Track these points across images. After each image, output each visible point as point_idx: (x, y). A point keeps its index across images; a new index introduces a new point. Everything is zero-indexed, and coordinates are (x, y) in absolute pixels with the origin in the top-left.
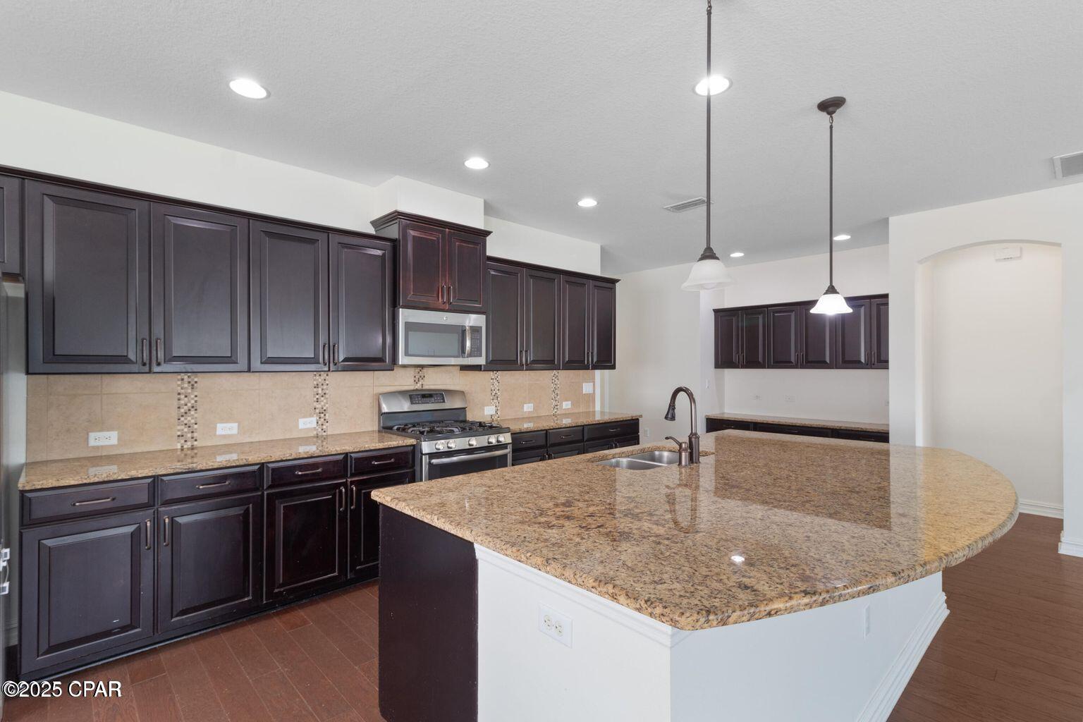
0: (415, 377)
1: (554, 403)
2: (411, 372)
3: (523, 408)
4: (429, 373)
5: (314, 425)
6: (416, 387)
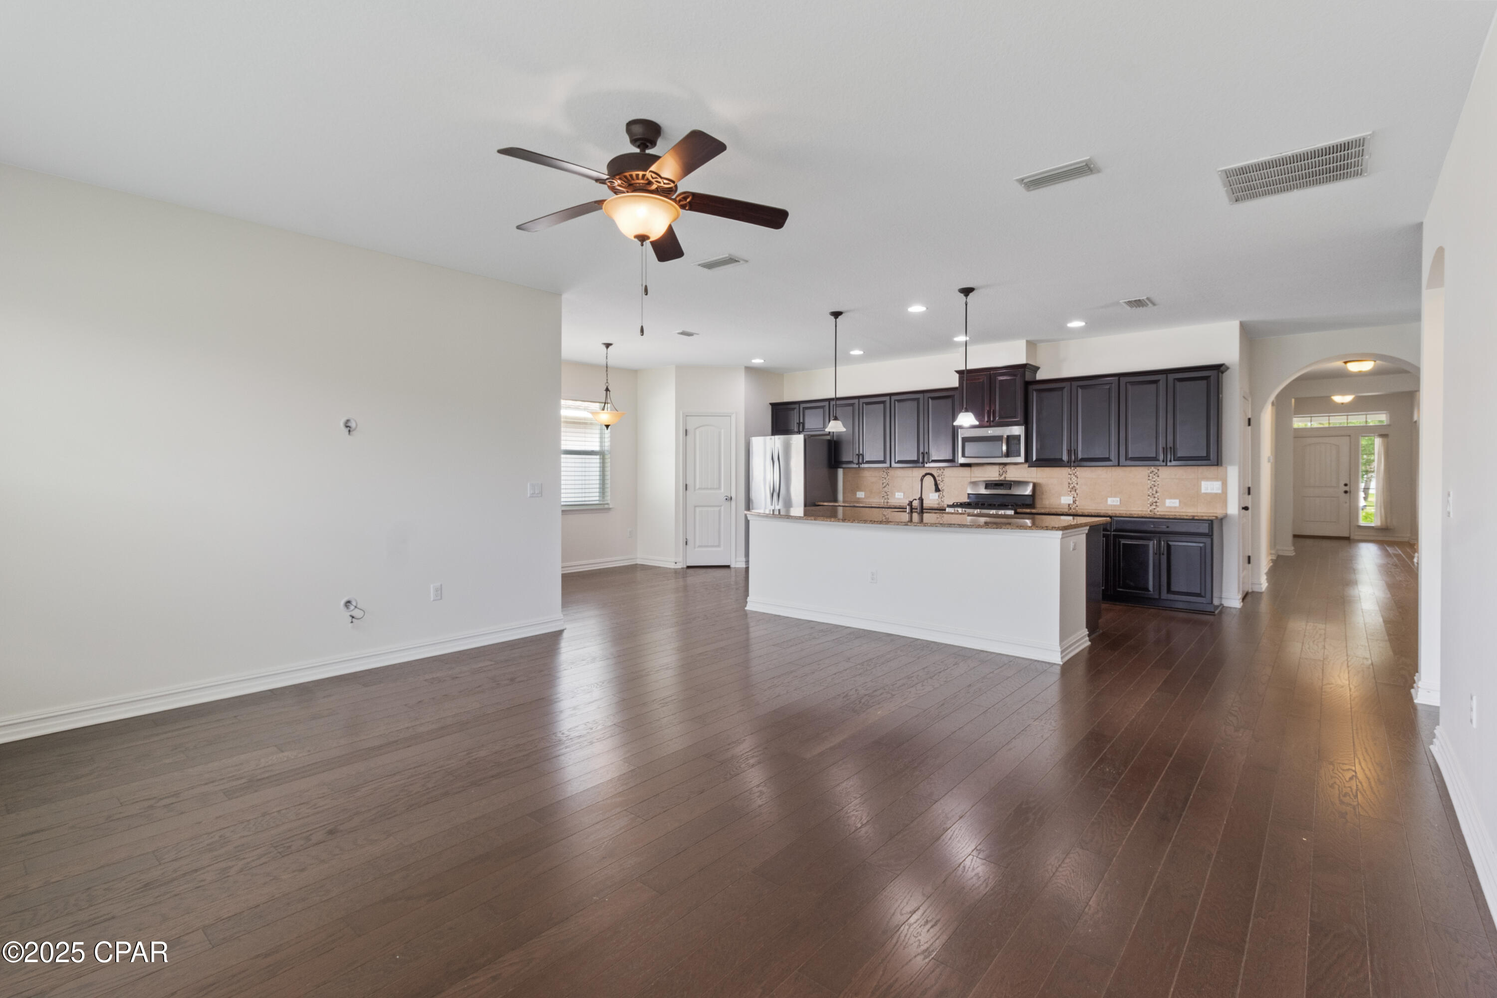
0: (1000, 471)
1: (1151, 500)
2: (997, 468)
3: (1107, 501)
4: (1010, 469)
5: (937, 497)
6: (1001, 479)
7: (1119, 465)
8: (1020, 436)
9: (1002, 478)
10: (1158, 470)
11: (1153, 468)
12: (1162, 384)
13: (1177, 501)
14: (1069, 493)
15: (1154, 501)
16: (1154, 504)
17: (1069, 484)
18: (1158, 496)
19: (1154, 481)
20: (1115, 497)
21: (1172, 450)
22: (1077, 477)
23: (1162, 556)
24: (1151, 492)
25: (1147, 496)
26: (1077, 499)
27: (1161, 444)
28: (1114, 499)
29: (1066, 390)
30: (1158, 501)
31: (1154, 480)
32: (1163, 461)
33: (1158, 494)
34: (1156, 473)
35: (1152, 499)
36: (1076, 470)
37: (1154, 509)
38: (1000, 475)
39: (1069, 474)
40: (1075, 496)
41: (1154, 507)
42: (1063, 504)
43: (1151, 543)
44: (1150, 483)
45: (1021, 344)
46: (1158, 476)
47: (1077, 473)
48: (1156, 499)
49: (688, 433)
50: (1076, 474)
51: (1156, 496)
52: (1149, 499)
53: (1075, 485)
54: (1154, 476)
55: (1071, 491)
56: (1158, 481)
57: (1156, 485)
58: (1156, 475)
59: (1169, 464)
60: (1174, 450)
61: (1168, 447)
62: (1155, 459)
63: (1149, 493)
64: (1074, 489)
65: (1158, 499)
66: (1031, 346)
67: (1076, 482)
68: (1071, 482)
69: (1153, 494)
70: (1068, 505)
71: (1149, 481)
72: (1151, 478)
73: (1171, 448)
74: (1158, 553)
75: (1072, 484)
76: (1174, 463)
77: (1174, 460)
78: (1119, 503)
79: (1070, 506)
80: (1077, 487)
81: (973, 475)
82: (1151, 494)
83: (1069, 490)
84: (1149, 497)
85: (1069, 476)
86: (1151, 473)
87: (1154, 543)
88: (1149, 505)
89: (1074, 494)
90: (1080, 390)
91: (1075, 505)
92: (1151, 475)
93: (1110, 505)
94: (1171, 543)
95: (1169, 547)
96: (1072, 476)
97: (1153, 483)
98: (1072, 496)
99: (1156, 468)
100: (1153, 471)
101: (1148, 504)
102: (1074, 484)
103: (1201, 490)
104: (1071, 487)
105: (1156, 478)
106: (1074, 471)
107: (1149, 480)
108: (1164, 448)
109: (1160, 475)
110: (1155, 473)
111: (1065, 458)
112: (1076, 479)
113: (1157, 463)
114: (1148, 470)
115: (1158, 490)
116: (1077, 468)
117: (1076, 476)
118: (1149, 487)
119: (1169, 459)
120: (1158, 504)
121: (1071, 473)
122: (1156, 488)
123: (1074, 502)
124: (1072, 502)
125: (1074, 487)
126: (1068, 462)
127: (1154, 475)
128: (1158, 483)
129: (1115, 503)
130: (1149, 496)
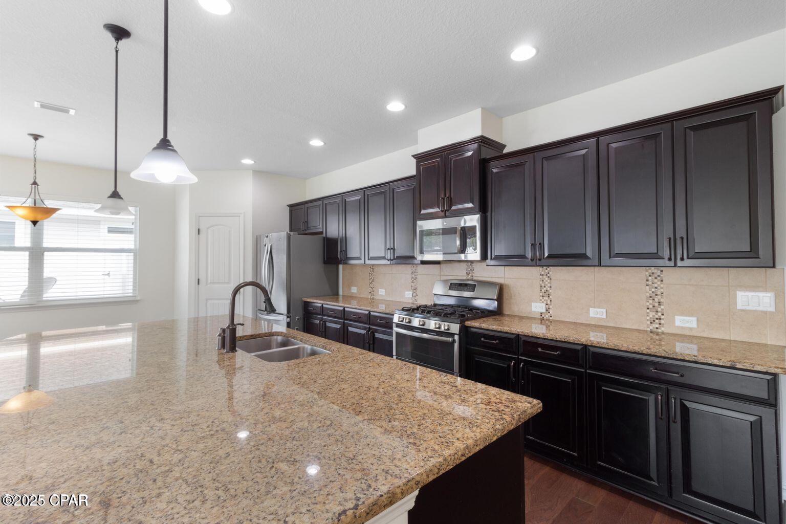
7: (600, 265)
8: (476, 226)
9: (469, 277)
10: (662, 271)
11: (653, 268)
12: (664, 141)
13: (694, 319)
14: (541, 298)
15: (657, 317)
16: (657, 321)
17: (541, 286)
18: (662, 309)
19: (656, 288)
20: (599, 307)
21: (685, 241)
22: (551, 279)
23: (672, 425)
24: (650, 304)
25: (645, 309)
26: (551, 307)
27: (667, 231)
28: (599, 310)
29: (527, 164)
30: (662, 317)
31: (656, 285)
32: (670, 259)
33: (662, 307)
34: (659, 276)
35: (654, 313)
36: (548, 269)
37: (657, 328)
38: (468, 274)
39: (541, 275)
40: (549, 303)
41: (657, 326)
42: (535, 312)
43: (651, 399)
44: (648, 291)
45: (477, 113)
46: (662, 281)
47: (550, 273)
48: (660, 314)
49: (201, 233)
50: (548, 275)
51: (659, 309)
52: (648, 313)
53: (549, 289)
54: (656, 281)
55: (543, 296)
56: (662, 288)
57: (659, 293)
58: (659, 278)
59: (679, 263)
60: (688, 240)
61: (678, 237)
62: (656, 256)
63: (648, 304)
64: (547, 293)
65: (663, 315)
66: (489, 114)
67: (549, 285)
68: (543, 285)
69: (654, 306)
70: (540, 314)
71: (647, 287)
72: (650, 283)
73: (682, 238)
74: (665, 417)
75: (545, 287)
76: (687, 262)
77: (688, 258)
78: (604, 316)
79: (543, 316)
80: (550, 291)
81: (442, 273)
82: (651, 307)
83: (541, 294)
84: (648, 311)
85: (541, 277)
86: (650, 276)
87: (656, 399)
88: (649, 323)
89: (547, 300)
90: (546, 162)
91: (549, 314)
92: (650, 278)
93: (592, 317)
94: (689, 404)
95: (685, 411)
96: (545, 277)
97: (653, 290)
98: (545, 302)
99: (658, 270)
100: (653, 273)
101: (648, 320)
102: (546, 287)
103: (736, 304)
104: (543, 291)
105: (659, 283)
106: (546, 271)
107: (647, 285)
108: (670, 239)
109: (664, 279)
110: (656, 275)
111: (529, 255)
112: (549, 281)
113: (659, 262)
114: (647, 271)
115: (662, 300)
116: (550, 267)
117: (549, 277)
118: (648, 295)
119: (679, 257)
120: (662, 322)
121: (543, 273)
122: (659, 297)
123: (547, 310)
124: (544, 310)
125: (547, 291)
126: (532, 260)
127: (656, 278)
128: (662, 290)
129: (598, 316)
130: (648, 309)
